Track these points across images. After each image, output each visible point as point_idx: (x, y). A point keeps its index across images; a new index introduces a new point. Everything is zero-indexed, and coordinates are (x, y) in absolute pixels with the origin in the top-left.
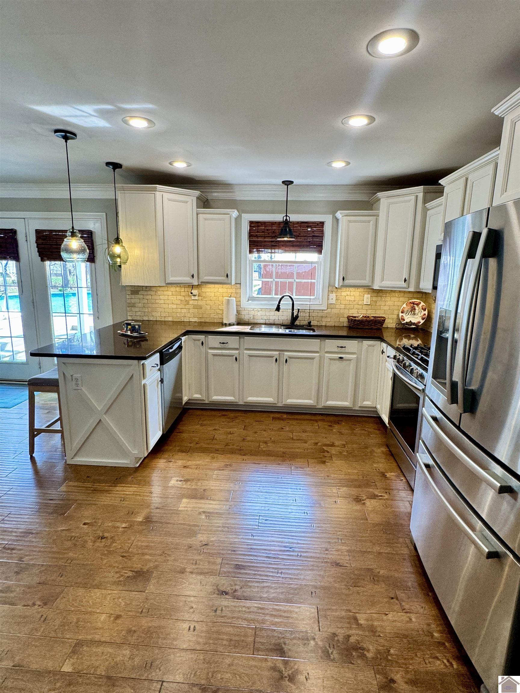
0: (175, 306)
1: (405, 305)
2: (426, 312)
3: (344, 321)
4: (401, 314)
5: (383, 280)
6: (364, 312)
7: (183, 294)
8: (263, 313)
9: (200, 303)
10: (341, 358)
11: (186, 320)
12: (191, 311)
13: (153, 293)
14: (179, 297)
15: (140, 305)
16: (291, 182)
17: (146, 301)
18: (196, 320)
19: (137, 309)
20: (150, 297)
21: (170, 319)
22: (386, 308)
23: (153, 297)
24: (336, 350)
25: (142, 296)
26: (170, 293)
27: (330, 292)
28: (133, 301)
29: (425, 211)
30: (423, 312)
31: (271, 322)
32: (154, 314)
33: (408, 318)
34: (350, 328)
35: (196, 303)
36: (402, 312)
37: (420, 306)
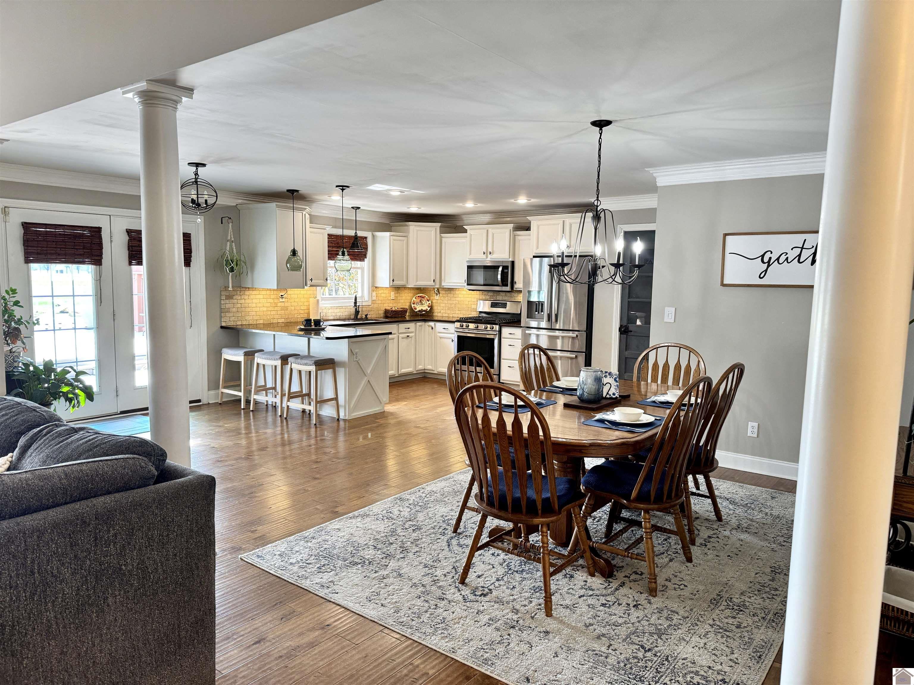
0: (265, 309)
1: (414, 299)
2: (430, 302)
3: (382, 313)
4: (413, 305)
5: (417, 281)
6: (391, 305)
7: (272, 297)
8: (332, 311)
9: (286, 304)
10: (408, 336)
11: (275, 321)
12: (279, 313)
13: (246, 297)
14: (269, 300)
15: (234, 310)
16: (359, 208)
17: (239, 305)
18: (283, 320)
19: (231, 314)
20: (243, 301)
21: (261, 322)
22: (402, 301)
23: (247, 301)
24: (404, 331)
25: (236, 300)
26: (261, 297)
27: (373, 291)
28: (227, 306)
29: (441, 238)
30: (428, 303)
31: (338, 317)
32: (247, 318)
33: (419, 308)
34: (386, 317)
35: (282, 304)
36: (413, 304)
37: (425, 298)
